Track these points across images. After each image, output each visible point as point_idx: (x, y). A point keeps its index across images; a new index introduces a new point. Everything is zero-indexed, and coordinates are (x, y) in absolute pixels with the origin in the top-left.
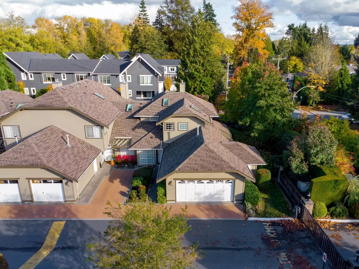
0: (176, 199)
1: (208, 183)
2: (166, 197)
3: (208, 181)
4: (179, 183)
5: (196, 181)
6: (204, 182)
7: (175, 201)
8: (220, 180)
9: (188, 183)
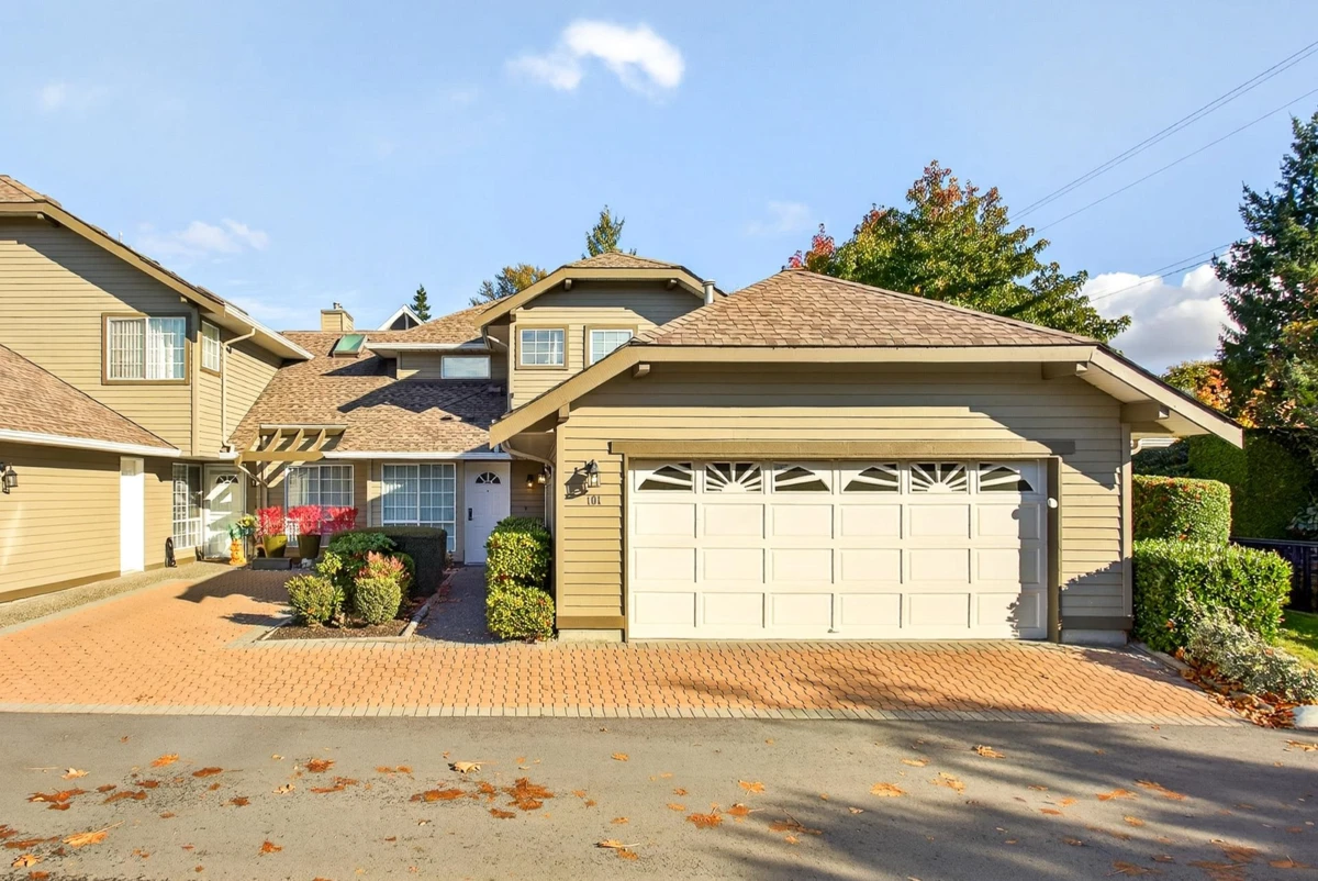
0: (623, 609)
1: (854, 486)
2: (553, 596)
3: (854, 475)
4: (648, 485)
5: (768, 476)
6: (828, 483)
7: (619, 624)
8: (937, 467)
9: (711, 487)
